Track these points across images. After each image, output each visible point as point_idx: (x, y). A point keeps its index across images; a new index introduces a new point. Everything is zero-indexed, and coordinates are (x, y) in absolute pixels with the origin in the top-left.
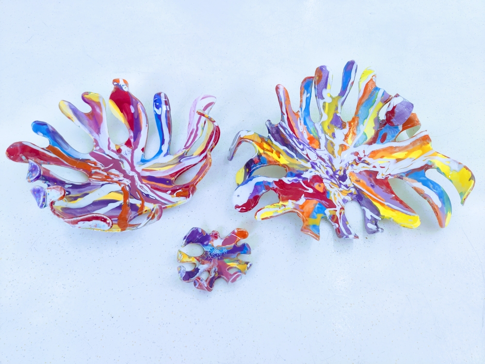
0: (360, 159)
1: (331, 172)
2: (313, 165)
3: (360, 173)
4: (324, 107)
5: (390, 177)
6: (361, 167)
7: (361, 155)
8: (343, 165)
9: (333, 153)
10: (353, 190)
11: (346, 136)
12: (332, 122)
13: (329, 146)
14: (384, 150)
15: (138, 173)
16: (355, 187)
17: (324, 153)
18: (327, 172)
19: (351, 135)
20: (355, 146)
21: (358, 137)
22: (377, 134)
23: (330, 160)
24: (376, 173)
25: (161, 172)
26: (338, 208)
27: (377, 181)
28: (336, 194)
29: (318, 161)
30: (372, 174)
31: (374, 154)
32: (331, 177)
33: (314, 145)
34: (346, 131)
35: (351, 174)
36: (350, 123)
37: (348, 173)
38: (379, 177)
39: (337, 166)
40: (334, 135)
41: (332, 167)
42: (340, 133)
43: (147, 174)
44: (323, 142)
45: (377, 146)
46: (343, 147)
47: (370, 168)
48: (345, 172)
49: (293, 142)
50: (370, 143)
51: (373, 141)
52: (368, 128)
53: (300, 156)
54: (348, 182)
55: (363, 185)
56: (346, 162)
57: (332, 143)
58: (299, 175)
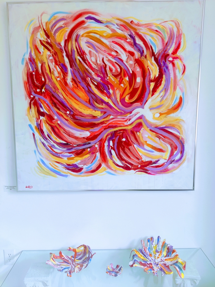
0: (162, 261)
1: (155, 263)
2: (150, 261)
3: (162, 264)
4: (153, 247)
5: (169, 265)
6: (162, 263)
7: (163, 260)
8: (158, 262)
9: (155, 259)
10: (160, 268)
11: (159, 255)
12: (155, 251)
13: (155, 257)
14: (168, 259)
15: (71, 265)
16: (160, 267)
17: (153, 258)
18: (154, 263)
19: (160, 255)
20: (161, 257)
21: (162, 255)
22: (167, 255)
23: (155, 260)
24: (166, 264)
25: (66, 264)
26: (155, 271)
27: (166, 266)
28: (155, 268)
29: (151, 260)
30: (165, 264)
31: (166, 260)
32: (155, 264)
33: (151, 256)
34: (159, 253)
35: (160, 264)
36: (160, 252)
37: (159, 264)
38: (167, 265)
39: (156, 262)
40: (156, 254)
41: (155, 262)
42: (158, 254)
43: (69, 265)
44: (153, 255)
45: (166, 258)
46: (158, 257)
47: (165, 263)
48: (158, 263)
49: (145, 254)
50: (165, 257)
51: (166, 256)
52: (165, 253)
53: (147, 258)
54: (159, 266)
55: (162, 267)
56: (159, 261)
57: (155, 256)
58: (146, 262)
